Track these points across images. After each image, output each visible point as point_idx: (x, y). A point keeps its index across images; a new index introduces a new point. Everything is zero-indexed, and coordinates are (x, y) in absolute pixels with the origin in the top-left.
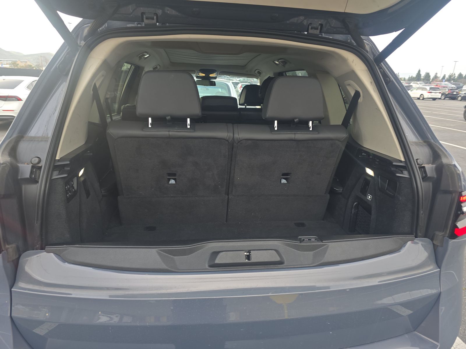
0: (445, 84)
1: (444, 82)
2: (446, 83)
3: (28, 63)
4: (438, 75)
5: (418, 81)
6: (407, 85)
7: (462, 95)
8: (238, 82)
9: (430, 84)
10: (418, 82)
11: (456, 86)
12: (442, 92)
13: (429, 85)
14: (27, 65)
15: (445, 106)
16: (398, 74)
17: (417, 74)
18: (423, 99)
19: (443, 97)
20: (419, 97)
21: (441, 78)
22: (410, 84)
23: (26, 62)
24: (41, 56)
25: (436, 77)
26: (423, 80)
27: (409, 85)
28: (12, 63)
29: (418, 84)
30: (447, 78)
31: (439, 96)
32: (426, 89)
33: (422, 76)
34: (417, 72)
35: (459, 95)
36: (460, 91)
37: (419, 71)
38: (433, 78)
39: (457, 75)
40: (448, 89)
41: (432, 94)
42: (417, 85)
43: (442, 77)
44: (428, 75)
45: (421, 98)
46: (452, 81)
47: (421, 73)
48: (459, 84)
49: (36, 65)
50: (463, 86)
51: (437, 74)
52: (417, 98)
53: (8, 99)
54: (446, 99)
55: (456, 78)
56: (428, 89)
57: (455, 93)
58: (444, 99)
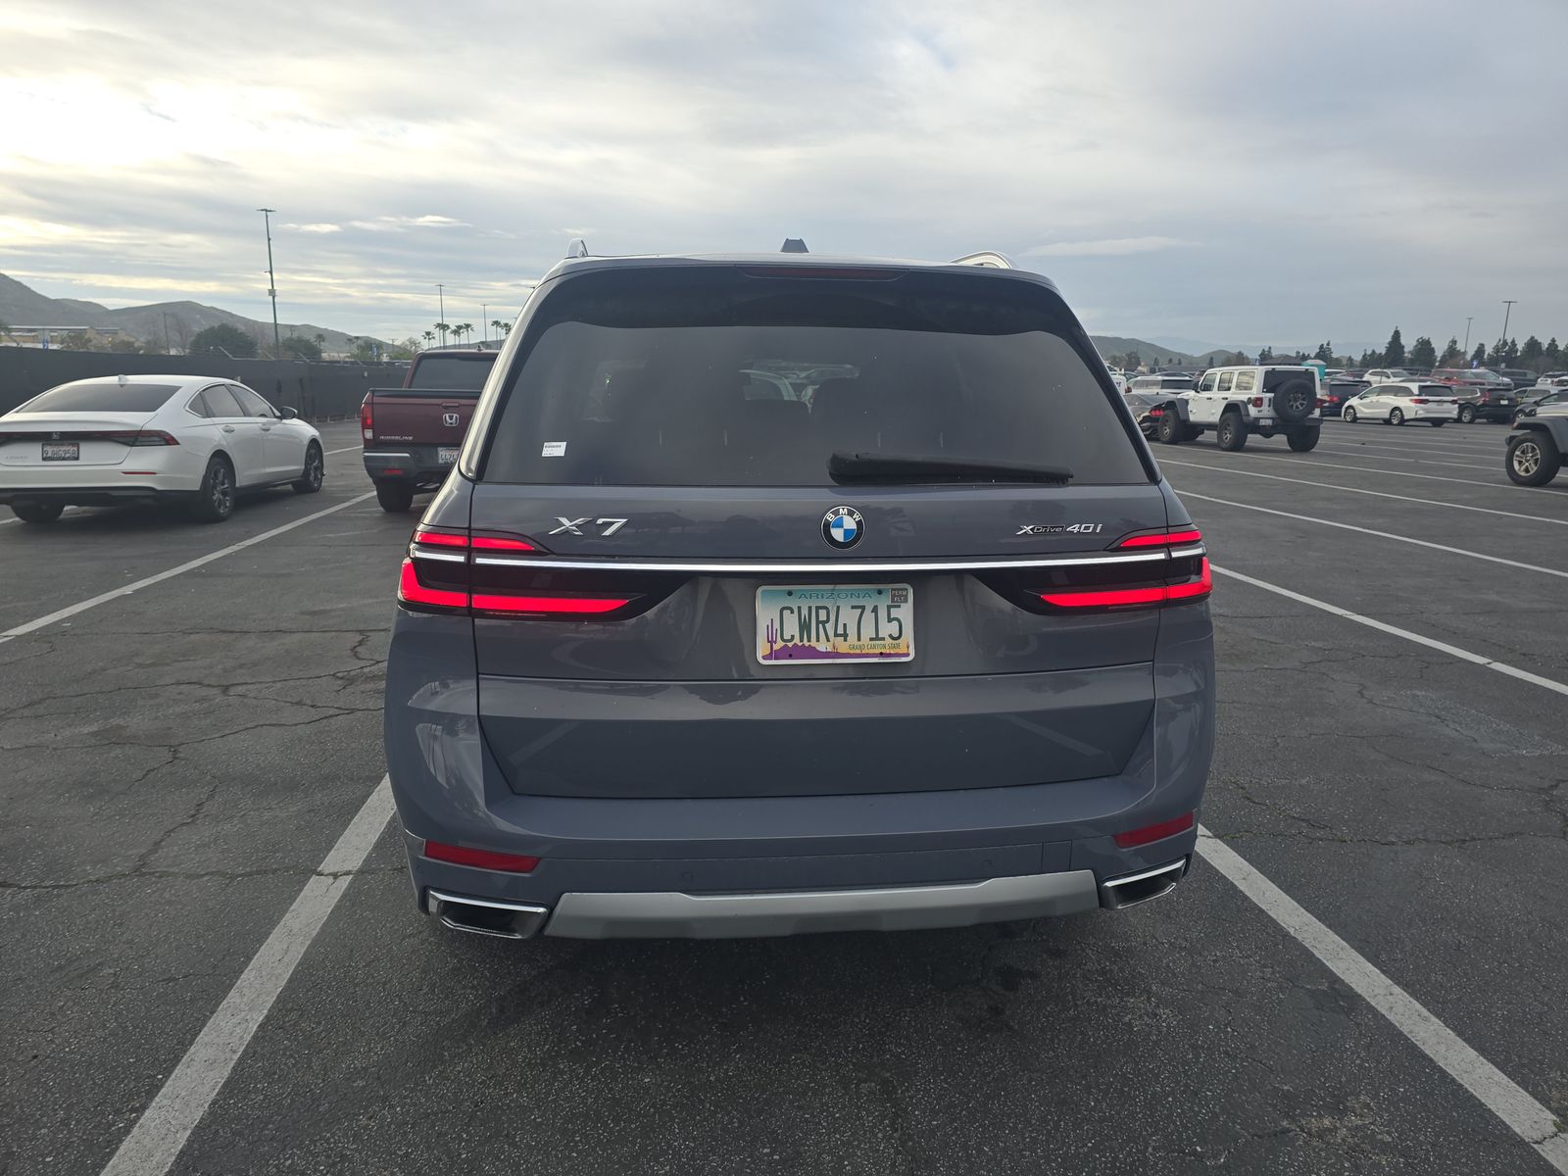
0: (1477, 375)
1: (1475, 368)
2: (1482, 370)
3: (123, 336)
4: (1460, 347)
5: (1389, 367)
6: (1351, 379)
7: (1527, 407)
8: (804, 381)
9: (1428, 375)
10: (1388, 371)
11: (1512, 380)
12: (1459, 399)
13: (1422, 378)
14: (117, 341)
15: (1467, 443)
16: (1328, 344)
17: (1390, 343)
18: (1403, 422)
19: (1467, 417)
20: (1387, 416)
21: (1469, 357)
22: (1362, 376)
23: (115, 333)
24: (165, 315)
25: (1452, 353)
26: (1412, 361)
27: (1357, 379)
28: (70, 337)
29: (1389, 377)
30: (1489, 355)
31: (1453, 411)
32: (1407, 392)
33: (1406, 350)
34: (1389, 339)
35: (1518, 408)
36: (1519, 395)
37: (1397, 335)
38: (1444, 357)
39: (1520, 346)
40: (1482, 390)
41: (1429, 405)
42: (1384, 379)
43: (1473, 353)
44: (1425, 347)
45: (1395, 422)
46: (1503, 365)
47: (1403, 341)
48: (1525, 374)
49: (148, 342)
50: (1536, 381)
51: (1454, 342)
52: (1382, 422)
53: (140, 439)
54: (1478, 421)
55: (1519, 354)
56: (1416, 391)
57: (1505, 402)
58: (1471, 422)
